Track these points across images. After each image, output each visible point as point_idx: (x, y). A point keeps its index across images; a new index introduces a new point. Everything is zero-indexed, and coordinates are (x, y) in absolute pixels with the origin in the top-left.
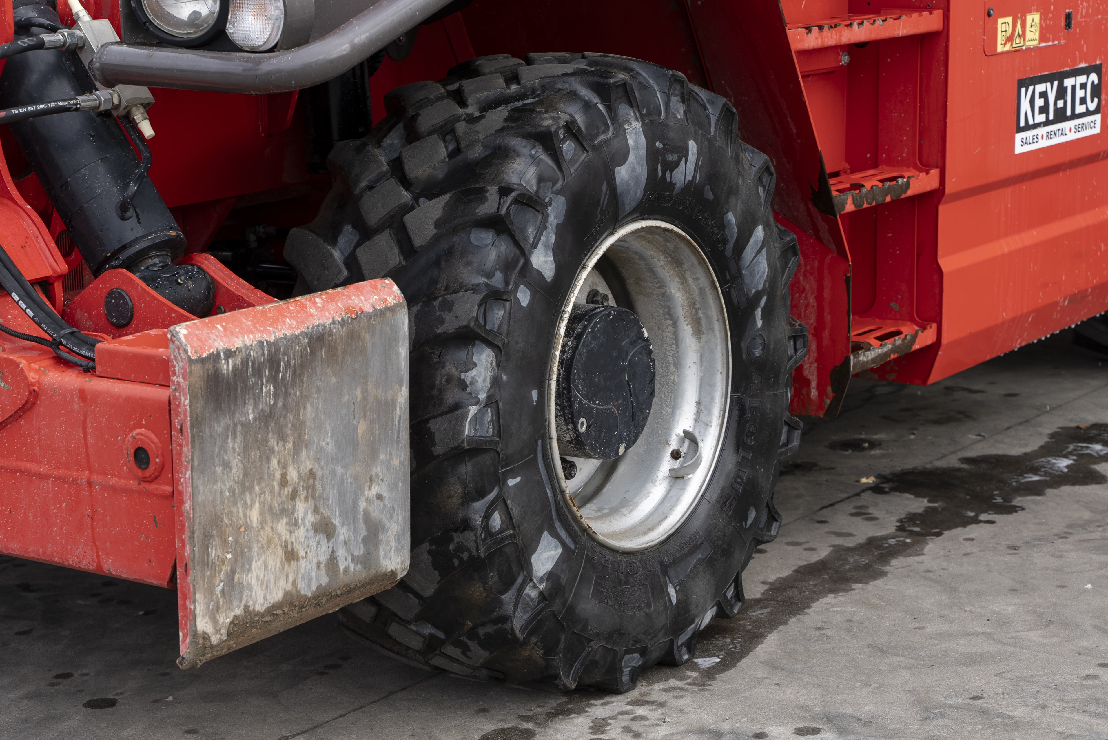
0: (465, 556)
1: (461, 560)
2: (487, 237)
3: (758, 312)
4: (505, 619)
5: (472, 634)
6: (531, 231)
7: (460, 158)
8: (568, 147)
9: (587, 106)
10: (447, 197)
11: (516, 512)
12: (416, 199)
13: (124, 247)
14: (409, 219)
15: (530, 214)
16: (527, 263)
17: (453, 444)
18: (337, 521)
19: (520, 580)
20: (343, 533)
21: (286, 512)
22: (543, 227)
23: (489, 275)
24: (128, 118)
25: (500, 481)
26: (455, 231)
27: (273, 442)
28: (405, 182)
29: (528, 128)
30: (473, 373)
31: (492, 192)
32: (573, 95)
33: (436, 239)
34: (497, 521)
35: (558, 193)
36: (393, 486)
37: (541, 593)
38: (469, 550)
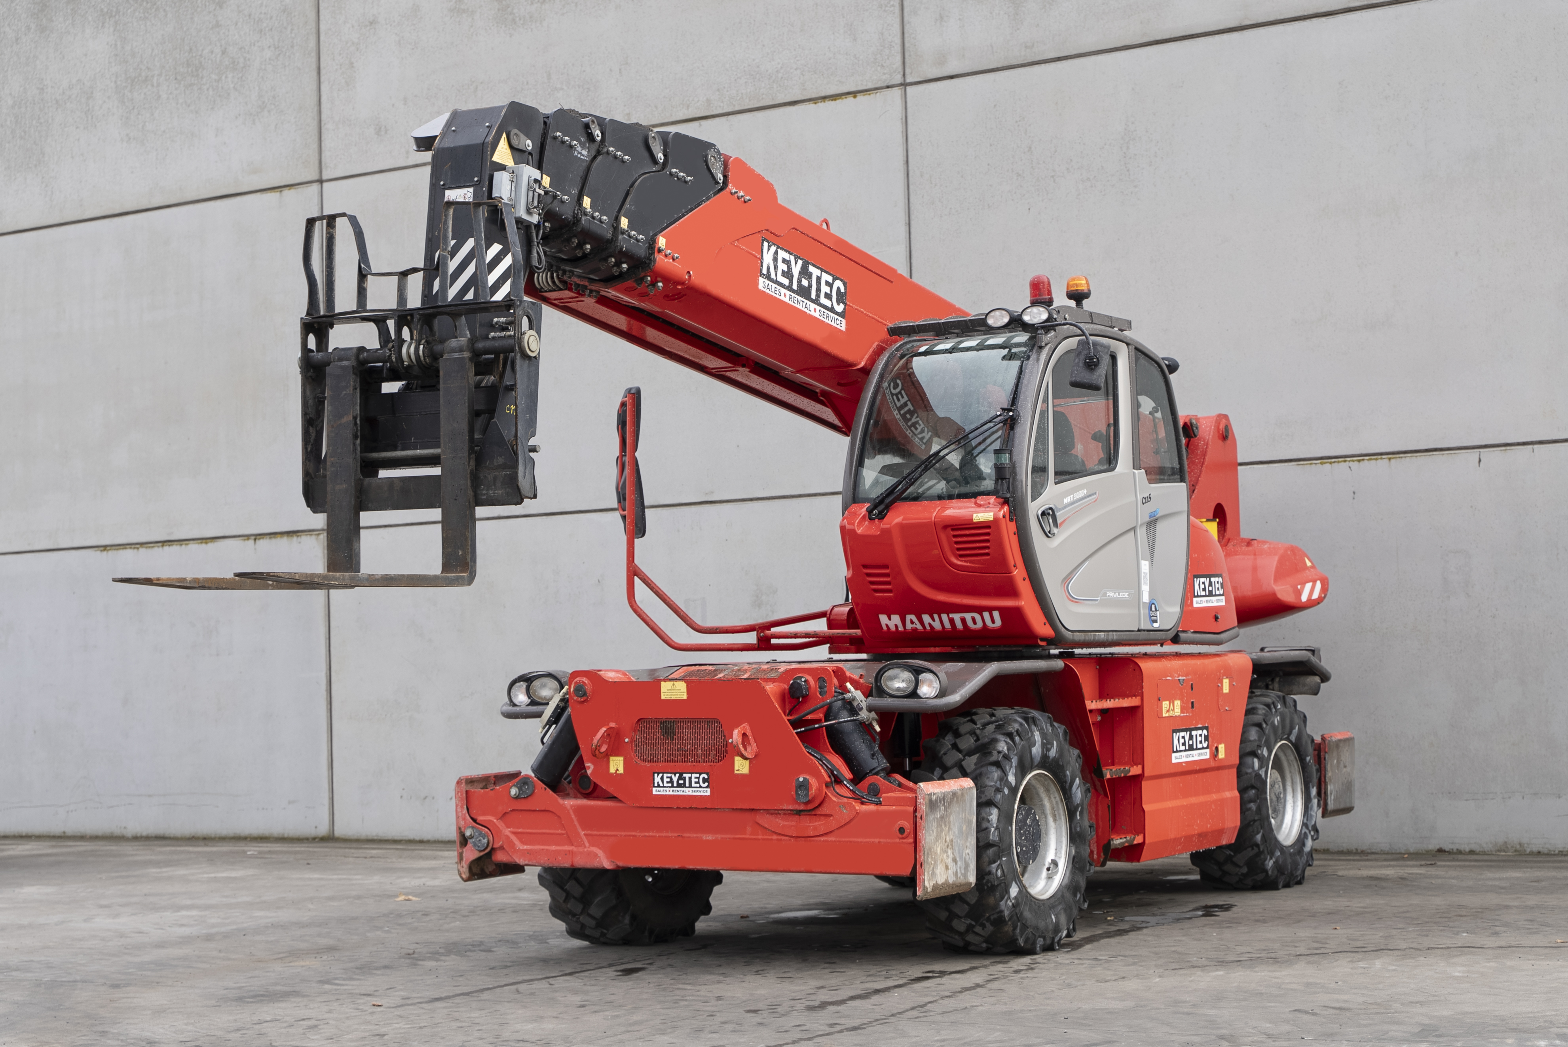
0: (989, 885)
1: (988, 886)
2: (994, 769)
3: (1078, 813)
4: (1002, 912)
5: (988, 919)
6: (1008, 768)
7: (979, 742)
8: (1017, 738)
9: (1021, 724)
10: (978, 755)
11: (1005, 870)
12: (964, 756)
13: (874, 769)
14: (963, 763)
15: (1007, 761)
16: (1007, 779)
17: (986, 842)
18: (958, 859)
19: (1006, 897)
20: (959, 863)
21: (946, 852)
22: (1011, 767)
23: (996, 783)
24: (871, 725)
25: (1000, 858)
26: (982, 766)
27: (943, 826)
28: (960, 751)
29: (1004, 731)
30: (991, 817)
31: (995, 753)
32: (1016, 721)
33: (975, 770)
34: (999, 873)
35: (1015, 755)
36: (972, 852)
37: (1013, 904)
38: (991, 882)
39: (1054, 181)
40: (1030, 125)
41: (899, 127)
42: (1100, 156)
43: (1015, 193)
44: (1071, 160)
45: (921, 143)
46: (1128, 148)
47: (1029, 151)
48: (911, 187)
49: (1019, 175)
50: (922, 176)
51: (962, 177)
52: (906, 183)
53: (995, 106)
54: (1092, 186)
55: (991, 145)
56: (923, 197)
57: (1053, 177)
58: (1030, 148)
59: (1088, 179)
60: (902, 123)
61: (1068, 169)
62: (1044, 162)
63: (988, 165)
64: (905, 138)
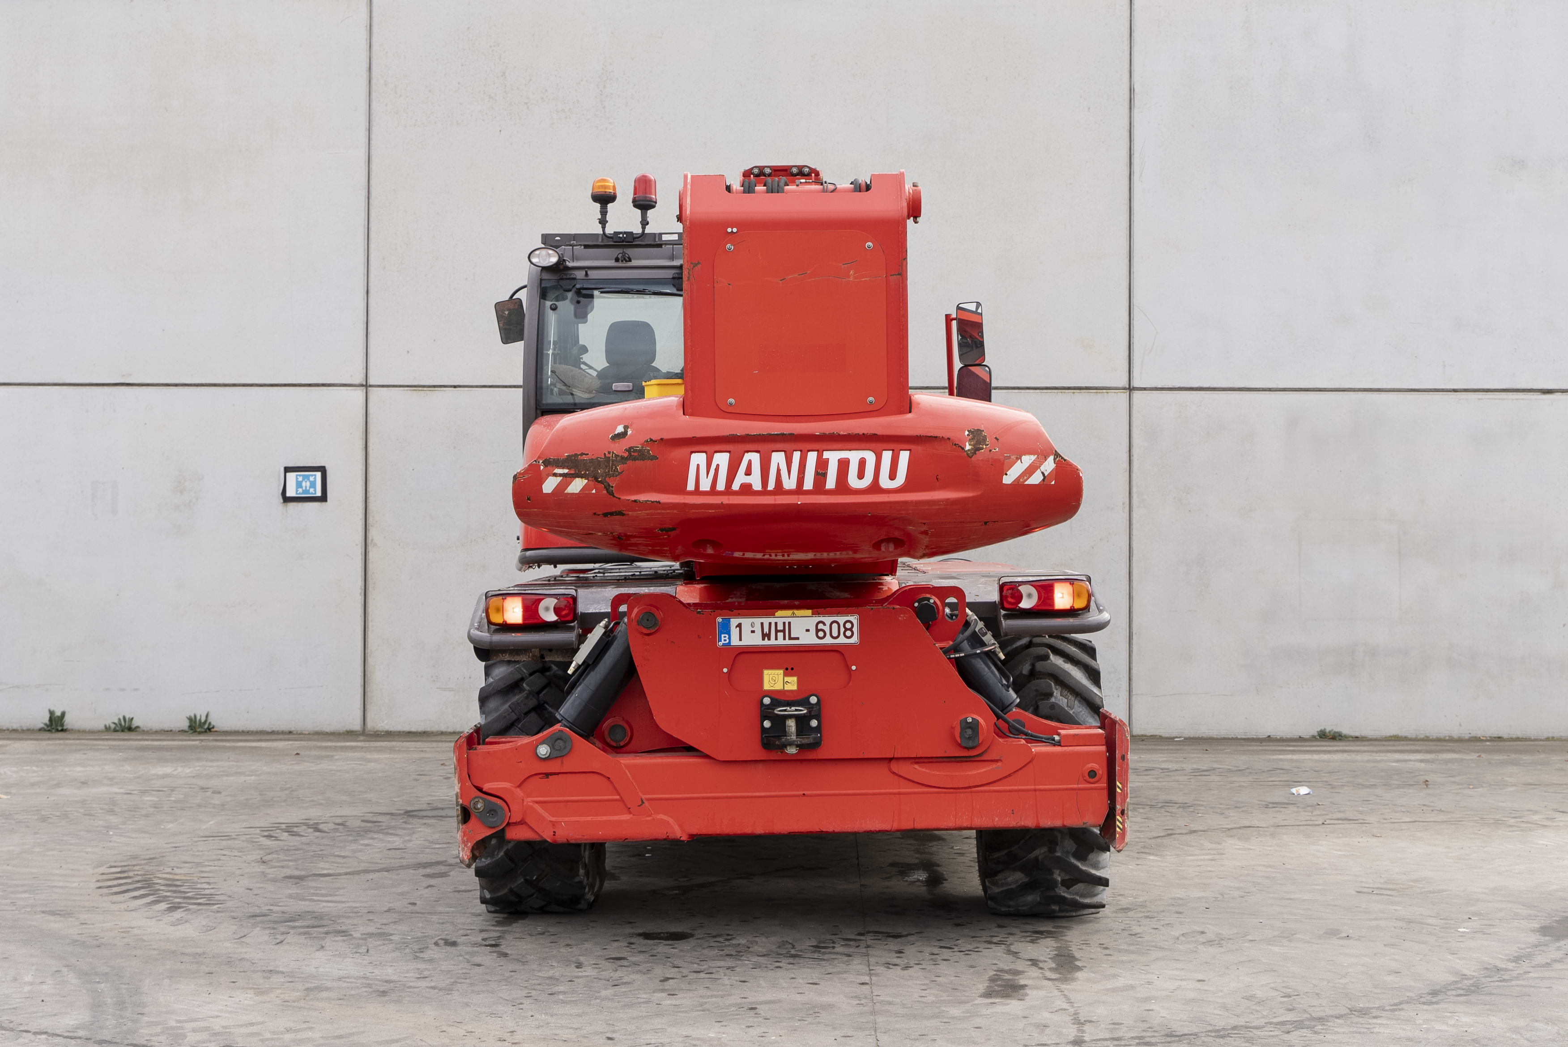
39: (528, 108)
40: (505, 52)
41: (363, 34)
42: (576, 90)
43: (486, 114)
44: (546, 91)
45: (387, 52)
46: (605, 87)
47: (502, 76)
48: (374, 94)
49: (490, 97)
50: (386, 85)
51: (430, 91)
52: (368, 90)
53: (468, 28)
54: (566, 118)
55: (462, 65)
56: (386, 105)
57: (526, 103)
58: (504, 73)
59: (563, 110)
60: (366, 30)
61: (542, 98)
62: (518, 88)
63: (459, 83)
64: (368, 45)
